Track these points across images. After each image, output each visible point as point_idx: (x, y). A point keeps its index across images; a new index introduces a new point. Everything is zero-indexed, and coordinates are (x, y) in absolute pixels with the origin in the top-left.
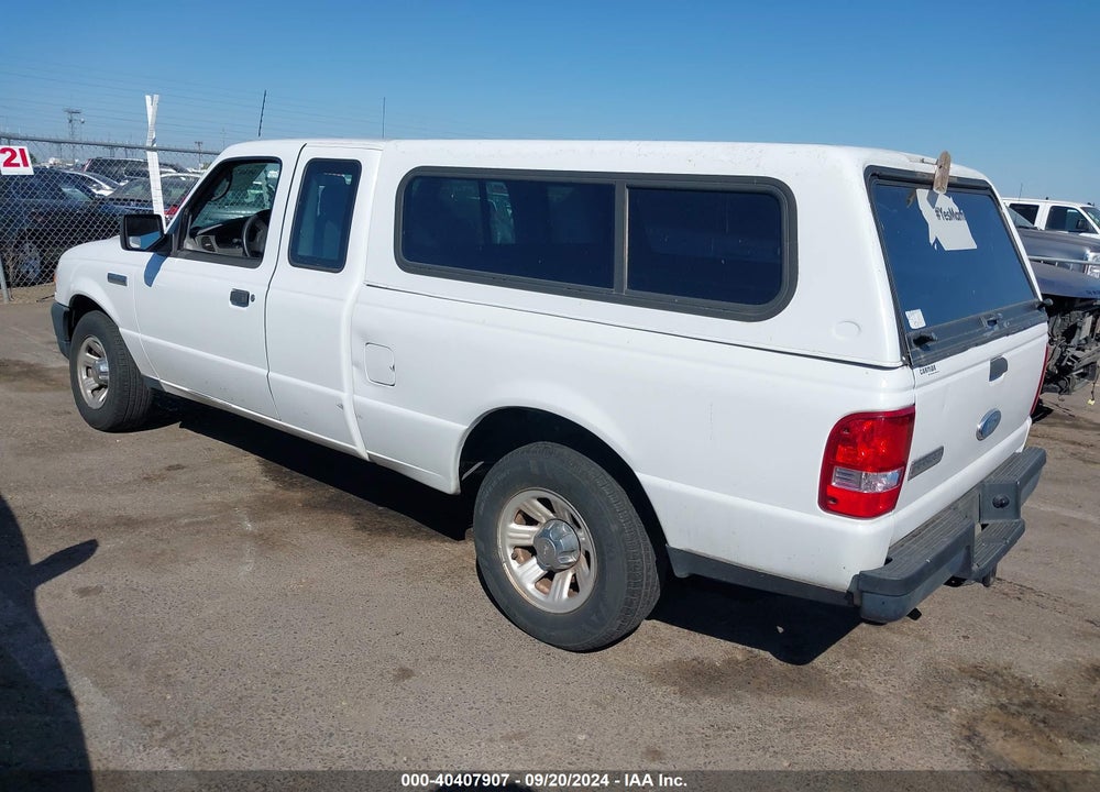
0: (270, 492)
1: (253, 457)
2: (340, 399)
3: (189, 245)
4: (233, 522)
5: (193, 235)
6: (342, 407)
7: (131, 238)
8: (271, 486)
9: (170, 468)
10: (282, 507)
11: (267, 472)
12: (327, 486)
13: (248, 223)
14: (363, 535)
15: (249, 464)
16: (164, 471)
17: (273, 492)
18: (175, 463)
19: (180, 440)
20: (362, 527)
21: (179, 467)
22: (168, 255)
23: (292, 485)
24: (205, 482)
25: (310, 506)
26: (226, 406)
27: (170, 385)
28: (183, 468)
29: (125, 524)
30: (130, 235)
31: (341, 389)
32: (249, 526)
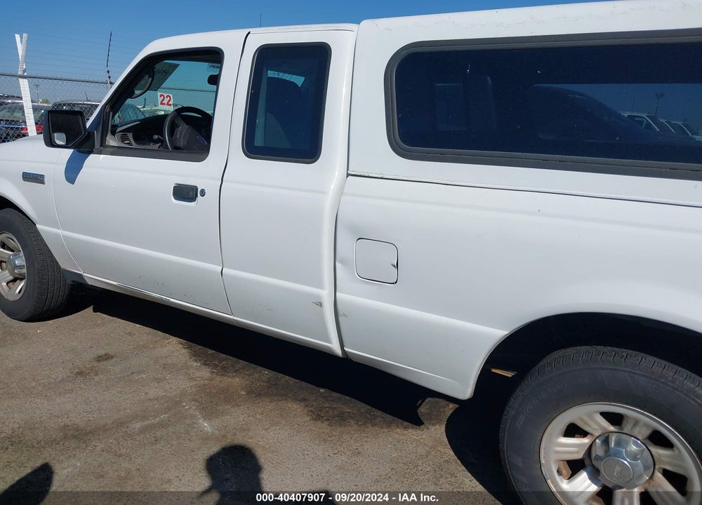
0: (208, 379)
1: (174, 340)
2: (319, 297)
3: (112, 141)
4: (188, 421)
5: (113, 133)
6: (320, 305)
7: (55, 134)
8: (205, 373)
9: (100, 359)
10: (227, 397)
11: (195, 355)
12: (259, 368)
13: (168, 119)
14: (324, 427)
15: (173, 348)
16: (95, 364)
17: (211, 380)
18: (102, 352)
19: (98, 326)
20: (317, 416)
21: (107, 357)
22: (91, 152)
23: (224, 371)
24: (140, 372)
25: (256, 394)
26: (162, 299)
27: (93, 278)
28: (112, 357)
29: (75, 437)
30: (54, 132)
31: (321, 286)
32: (206, 426)
